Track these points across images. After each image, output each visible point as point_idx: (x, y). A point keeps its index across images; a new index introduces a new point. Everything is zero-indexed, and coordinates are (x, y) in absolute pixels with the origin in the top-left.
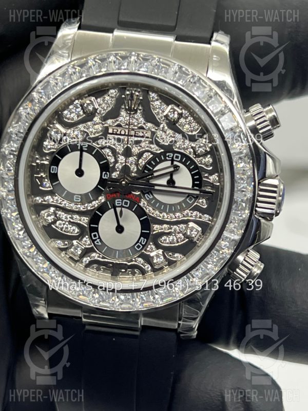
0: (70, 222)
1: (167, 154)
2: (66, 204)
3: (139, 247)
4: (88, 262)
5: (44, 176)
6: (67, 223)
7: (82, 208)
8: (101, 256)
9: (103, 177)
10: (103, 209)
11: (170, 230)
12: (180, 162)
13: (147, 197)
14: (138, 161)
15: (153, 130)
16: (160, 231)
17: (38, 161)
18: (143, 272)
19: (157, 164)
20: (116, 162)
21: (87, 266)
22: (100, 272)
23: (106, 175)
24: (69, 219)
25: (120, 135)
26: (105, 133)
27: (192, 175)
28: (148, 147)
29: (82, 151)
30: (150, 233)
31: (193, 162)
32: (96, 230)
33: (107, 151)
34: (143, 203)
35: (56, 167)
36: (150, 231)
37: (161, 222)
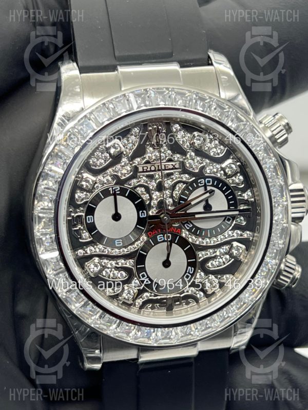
0: (117, 268)
1: (199, 181)
2: (108, 251)
3: (187, 277)
4: (141, 303)
5: (82, 228)
6: (113, 270)
7: (125, 251)
8: (152, 294)
9: (141, 216)
10: (146, 248)
11: (215, 254)
12: (212, 185)
13: (187, 227)
14: (172, 193)
15: (182, 160)
16: (205, 257)
17: (73, 214)
18: (197, 300)
19: (191, 192)
20: (151, 199)
21: (141, 307)
22: (156, 310)
23: (143, 214)
24: (114, 265)
25: (151, 171)
26: (135, 172)
27: (225, 196)
28: (179, 178)
29: (115, 195)
30: (196, 261)
31: (225, 184)
32: (144, 269)
33: (140, 190)
34: (185, 233)
35: (92, 216)
36: (196, 259)
37: (205, 248)
